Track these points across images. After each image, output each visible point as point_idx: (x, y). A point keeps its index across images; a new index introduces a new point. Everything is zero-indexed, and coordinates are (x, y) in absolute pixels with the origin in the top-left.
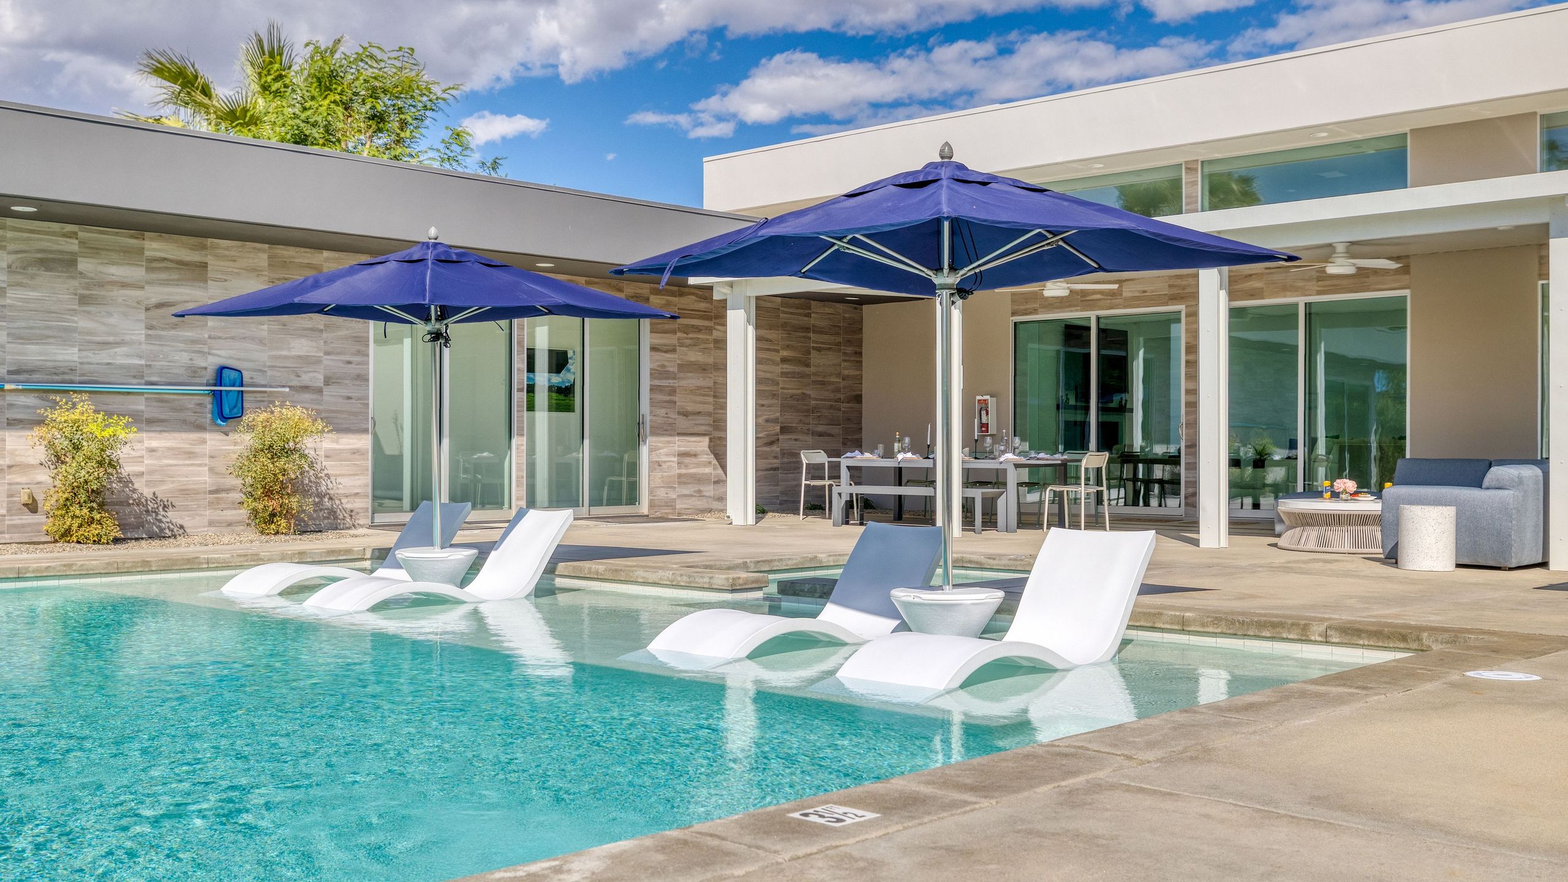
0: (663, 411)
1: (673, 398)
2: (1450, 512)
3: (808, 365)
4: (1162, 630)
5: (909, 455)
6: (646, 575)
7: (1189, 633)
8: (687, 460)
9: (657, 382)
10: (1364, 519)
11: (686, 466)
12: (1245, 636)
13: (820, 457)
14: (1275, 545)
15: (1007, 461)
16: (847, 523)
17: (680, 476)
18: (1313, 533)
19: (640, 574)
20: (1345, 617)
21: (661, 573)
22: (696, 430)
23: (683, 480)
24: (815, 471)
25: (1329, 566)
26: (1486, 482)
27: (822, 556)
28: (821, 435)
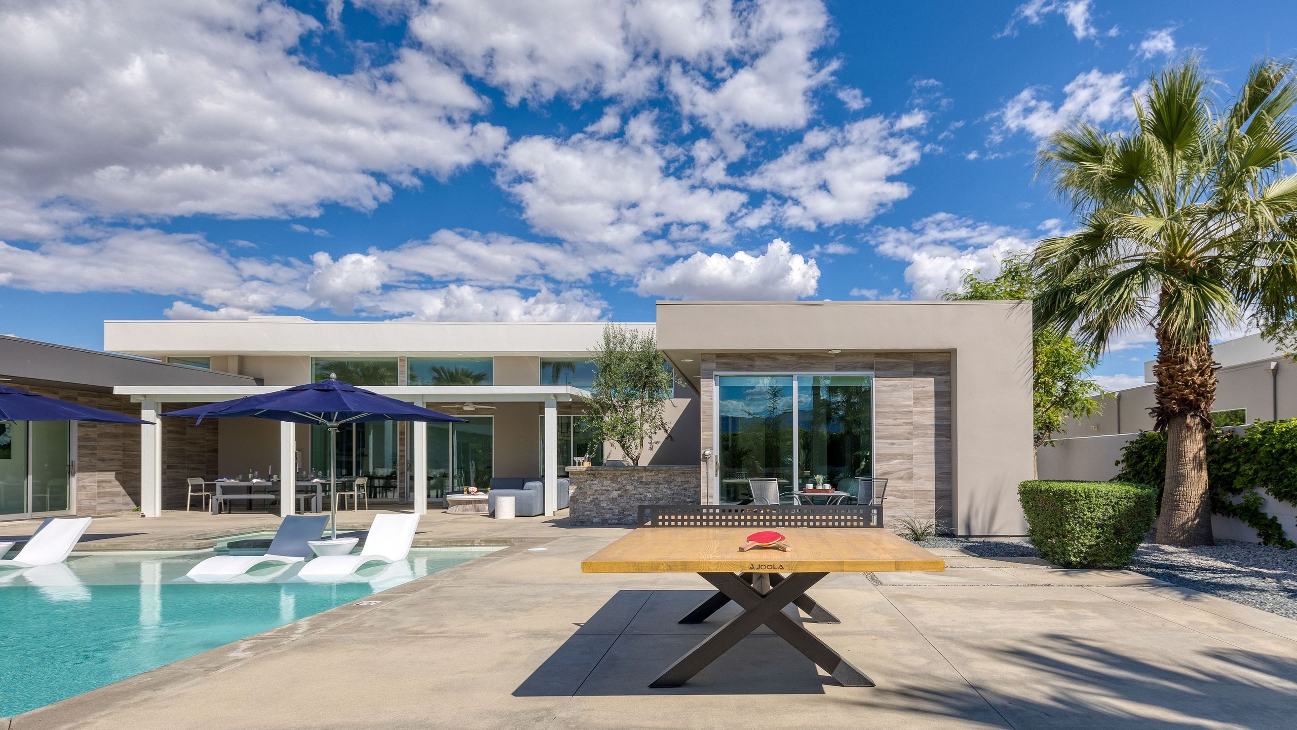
0: (87, 459)
1: (95, 452)
2: (513, 498)
3: (185, 434)
4: (419, 547)
5: (259, 480)
6: (138, 546)
7: (430, 547)
8: (104, 485)
9: (83, 443)
10: (480, 502)
11: (104, 488)
12: (451, 546)
13: (200, 481)
14: (445, 512)
15: (316, 482)
16: (220, 513)
17: (99, 493)
18: (460, 507)
19: (134, 545)
20: (485, 537)
21: (148, 544)
22: (110, 468)
23: (100, 495)
24: (196, 488)
25: (470, 520)
26: (525, 488)
27: (233, 530)
28: (193, 469)
